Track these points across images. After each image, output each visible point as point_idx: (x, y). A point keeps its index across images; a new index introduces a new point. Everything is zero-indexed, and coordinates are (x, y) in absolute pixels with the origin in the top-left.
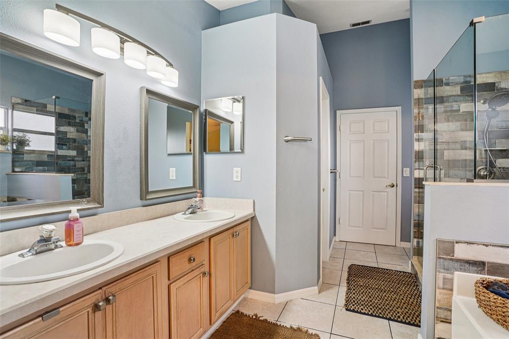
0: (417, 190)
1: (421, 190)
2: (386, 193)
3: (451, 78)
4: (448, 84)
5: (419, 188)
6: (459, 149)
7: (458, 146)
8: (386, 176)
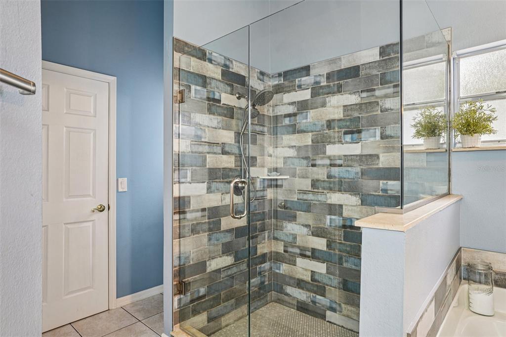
0: (177, 217)
1: (182, 216)
2: (90, 224)
3: (213, 54)
4: (210, 61)
5: (180, 213)
6: (220, 154)
7: (219, 150)
8: (91, 194)
